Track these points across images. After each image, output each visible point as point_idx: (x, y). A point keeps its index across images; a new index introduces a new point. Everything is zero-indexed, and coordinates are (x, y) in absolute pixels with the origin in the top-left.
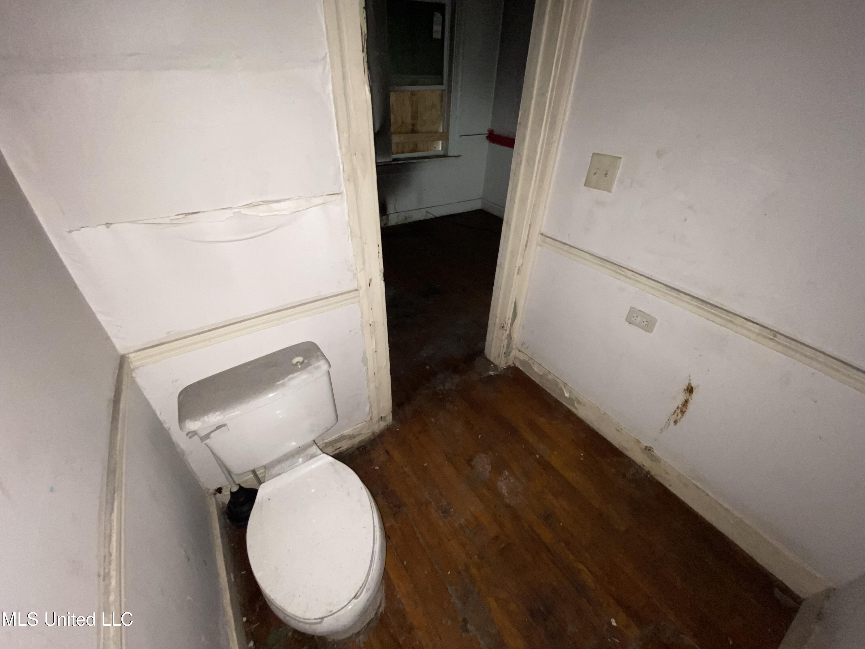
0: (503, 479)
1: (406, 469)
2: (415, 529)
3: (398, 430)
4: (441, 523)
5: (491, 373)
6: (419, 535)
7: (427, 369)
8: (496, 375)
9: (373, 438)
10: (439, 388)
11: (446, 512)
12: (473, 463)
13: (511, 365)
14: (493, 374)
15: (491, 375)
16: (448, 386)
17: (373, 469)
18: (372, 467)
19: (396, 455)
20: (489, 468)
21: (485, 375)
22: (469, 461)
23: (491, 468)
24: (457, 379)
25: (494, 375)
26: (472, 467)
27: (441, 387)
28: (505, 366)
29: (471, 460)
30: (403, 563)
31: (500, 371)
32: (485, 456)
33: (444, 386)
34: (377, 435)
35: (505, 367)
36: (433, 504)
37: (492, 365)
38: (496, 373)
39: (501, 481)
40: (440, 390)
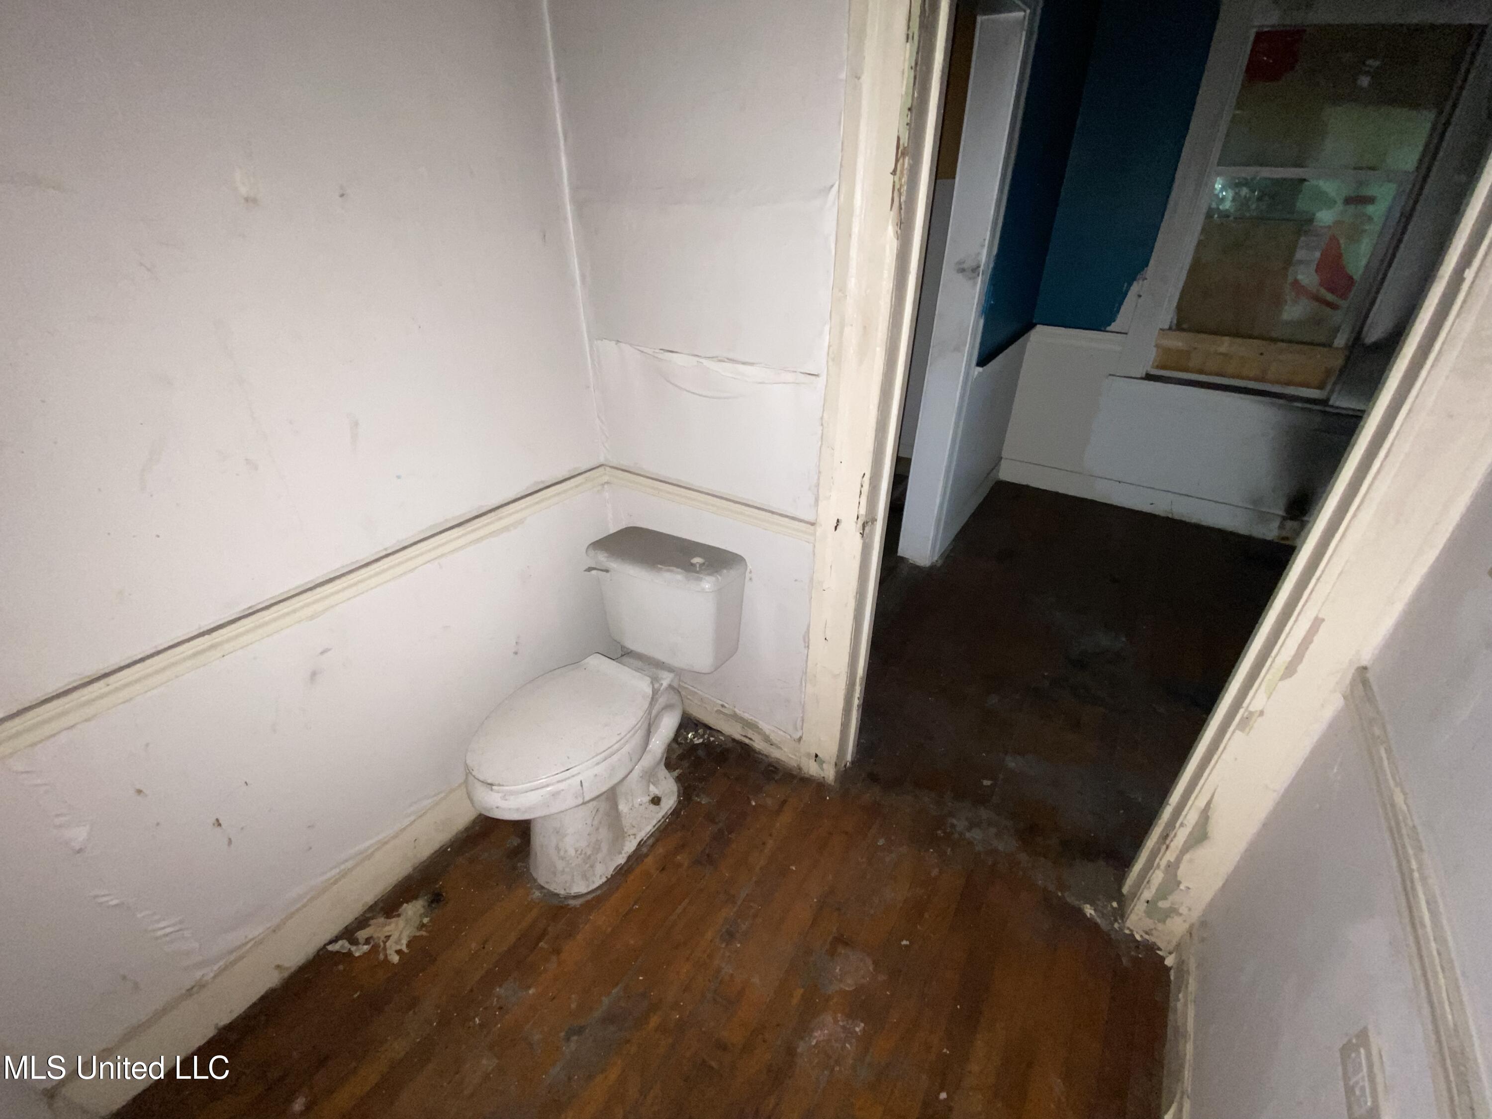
0: (841, 1023)
1: (770, 843)
2: (687, 901)
3: (828, 798)
4: (709, 935)
5: (1089, 911)
6: (679, 910)
7: (982, 783)
8: (1096, 924)
9: (795, 773)
10: (955, 821)
11: (730, 936)
12: (841, 950)
13: (1159, 949)
14: (1088, 915)
15: (1084, 915)
16: (976, 835)
17: (748, 798)
18: (751, 797)
19: (786, 818)
20: (849, 984)
21: (1071, 900)
22: (841, 940)
23: (851, 992)
24: (1006, 844)
25: (1090, 920)
26: (832, 953)
27: (960, 824)
28: (1141, 936)
29: (846, 944)
30: (635, 903)
31: (1113, 929)
32: (872, 973)
33: (969, 829)
34: (803, 775)
35: (1138, 938)
36: (735, 909)
37: (1115, 904)
38: (1098, 920)
39: (836, 1021)
40: (953, 826)
